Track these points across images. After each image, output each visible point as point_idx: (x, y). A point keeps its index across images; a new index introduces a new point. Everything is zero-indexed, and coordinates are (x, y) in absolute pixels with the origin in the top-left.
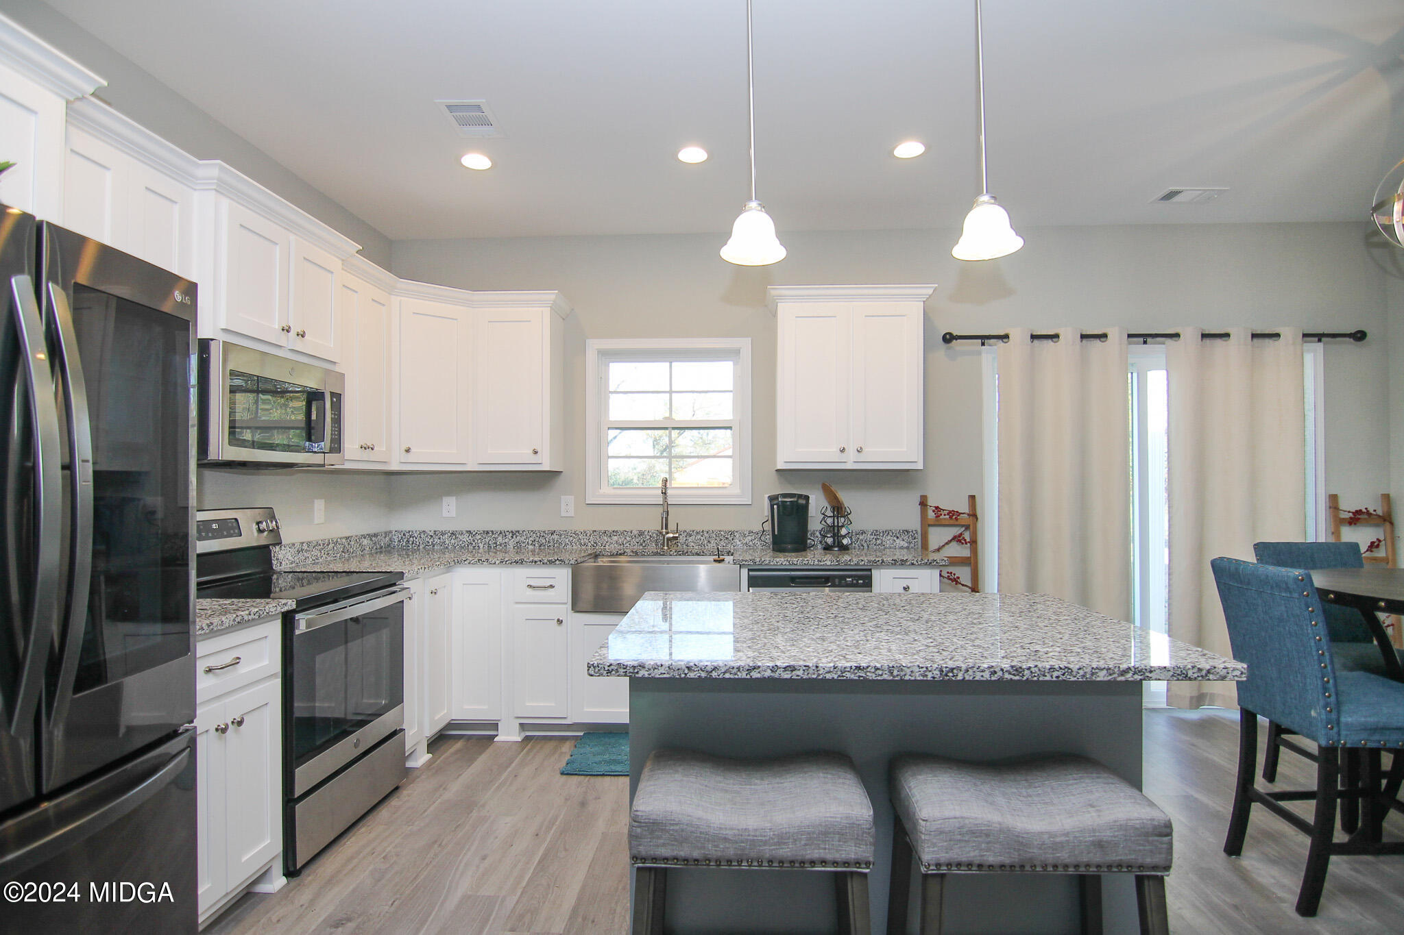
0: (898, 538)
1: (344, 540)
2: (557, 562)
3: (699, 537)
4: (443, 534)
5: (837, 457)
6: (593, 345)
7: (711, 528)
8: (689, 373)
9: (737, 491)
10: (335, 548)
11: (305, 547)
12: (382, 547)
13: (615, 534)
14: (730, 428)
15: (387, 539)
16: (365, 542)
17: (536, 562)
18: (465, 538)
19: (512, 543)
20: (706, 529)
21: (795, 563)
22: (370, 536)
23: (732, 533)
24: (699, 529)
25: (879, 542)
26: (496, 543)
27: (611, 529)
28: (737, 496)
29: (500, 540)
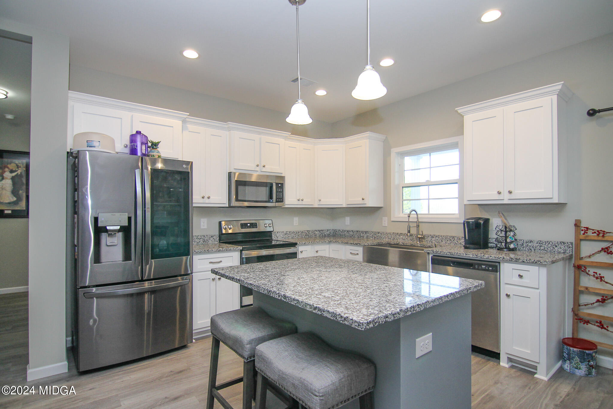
0: (556, 246)
1: (306, 232)
2: (358, 244)
3: (437, 238)
4: (345, 231)
5: (497, 197)
6: (394, 151)
7: (443, 234)
8: (438, 158)
9: (458, 216)
10: (302, 234)
11: (288, 233)
12: (325, 235)
13: (401, 235)
14: (457, 183)
15: (328, 232)
16: (317, 233)
17: (352, 243)
18: (351, 233)
19: (365, 236)
20: (440, 234)
21: (453, 254)
22: (319, 231)
23: (453, 237)
24: (437, 234)
25: (542, 248)
26: (360, 236)
27: (400, 232)
28: (457, 218)
29: (362, 235)
